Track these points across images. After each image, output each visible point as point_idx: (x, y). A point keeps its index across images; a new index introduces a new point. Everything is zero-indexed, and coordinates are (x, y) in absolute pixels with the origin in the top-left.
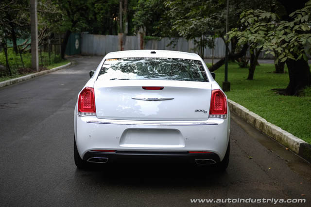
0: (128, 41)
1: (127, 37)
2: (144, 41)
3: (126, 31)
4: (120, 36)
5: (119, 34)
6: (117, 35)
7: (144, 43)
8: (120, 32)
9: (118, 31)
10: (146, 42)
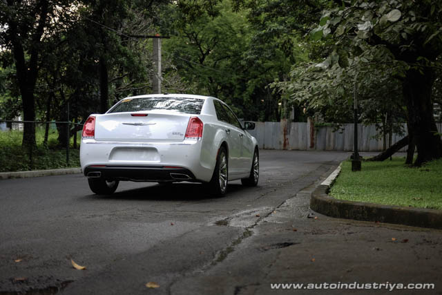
0: (294, 129)
1: (293, 123)
2: (315, 128)
3: (292, 116)
4: (283, 123)
5: (282, 120)
6: (279, 121)
7: (315, 132)
8: (284, 118)
9: (281, 117)
10: (318, 130)
